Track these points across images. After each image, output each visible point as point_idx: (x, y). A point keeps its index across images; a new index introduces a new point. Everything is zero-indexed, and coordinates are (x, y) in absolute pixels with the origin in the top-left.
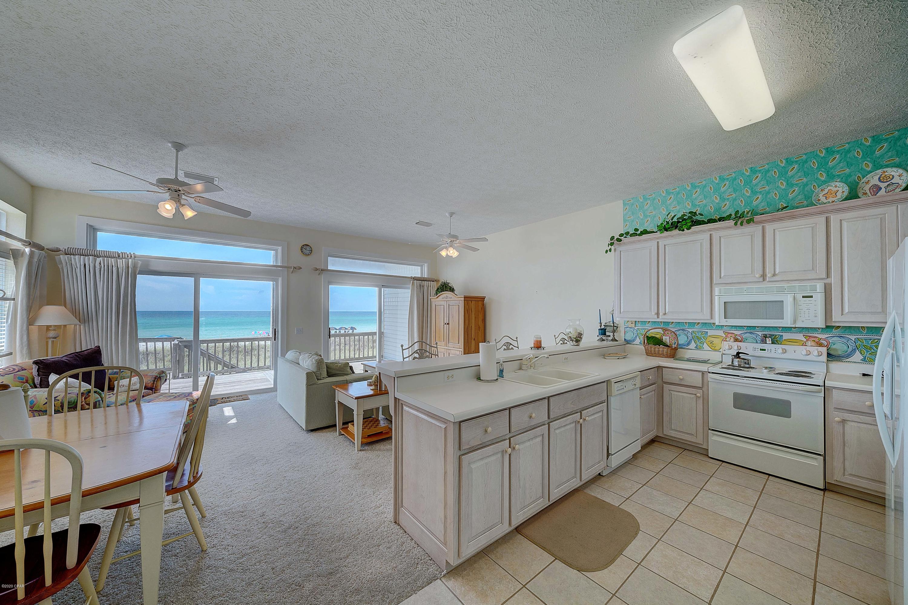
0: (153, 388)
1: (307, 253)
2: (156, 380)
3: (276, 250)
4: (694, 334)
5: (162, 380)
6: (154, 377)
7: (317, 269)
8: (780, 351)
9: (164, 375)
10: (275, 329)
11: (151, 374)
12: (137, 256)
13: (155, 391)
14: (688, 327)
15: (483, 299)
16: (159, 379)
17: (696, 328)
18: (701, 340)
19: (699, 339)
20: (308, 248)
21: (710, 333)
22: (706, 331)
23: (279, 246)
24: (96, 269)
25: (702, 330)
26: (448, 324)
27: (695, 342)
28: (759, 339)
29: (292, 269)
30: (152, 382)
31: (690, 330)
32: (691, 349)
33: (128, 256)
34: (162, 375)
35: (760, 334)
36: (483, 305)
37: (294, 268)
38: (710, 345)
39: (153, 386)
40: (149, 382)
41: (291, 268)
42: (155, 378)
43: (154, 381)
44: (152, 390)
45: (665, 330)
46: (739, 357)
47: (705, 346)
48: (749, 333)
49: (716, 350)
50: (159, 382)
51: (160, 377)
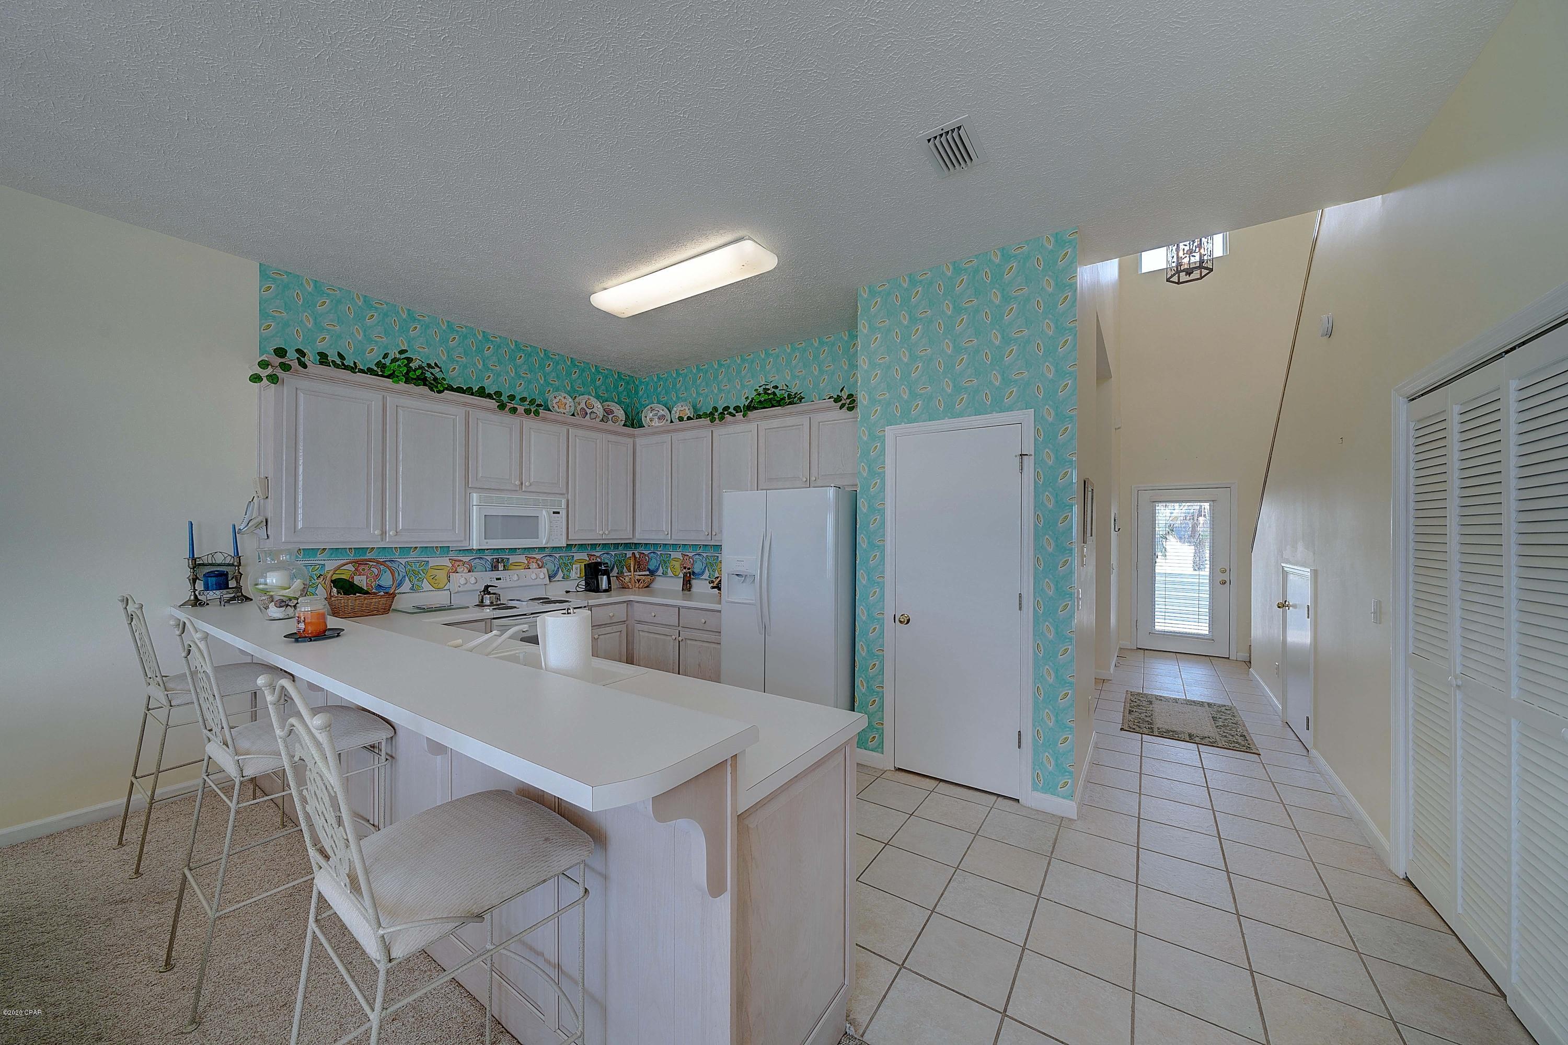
4: (409, 567)
8: (515, 578)
14: (399, 555)
17: (412, 557)
18: (420, 576)
19: (416, 574)
21: (433, 562)
22: (427, 559)
25: (420, 559)
27: (410, 581)
28: (489, 566)
31: (403, 561)
32: (404, 593)
35: (489, 558)
38: (432, 582)
45: (358, 563)
46: (489, 593)
47: (426, 585)
48: (478, 558)
49: (439, 589)
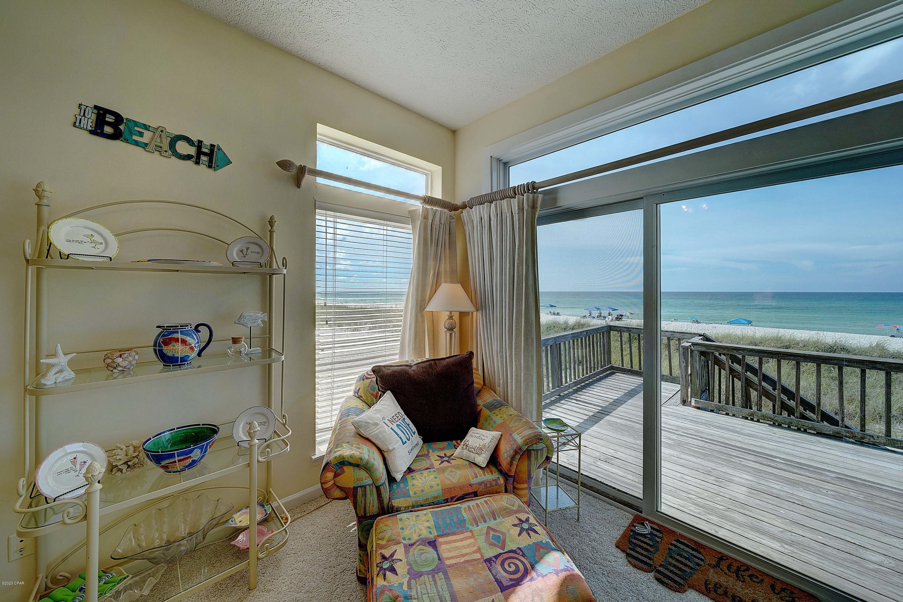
0: (509, 476)
2: (518, 457)
5: (533, 459)
6: (515, 447)
9: (541, 446)
12: (537, 186)
13: (516, 486)
16: (525, 456)
30: (509, 459)
39: (511, 470)
40: (506, 456)
42: (516, 453)
43: (513, 458)
44: (506, 480)
50: (526, 464)
51: (528, 452)
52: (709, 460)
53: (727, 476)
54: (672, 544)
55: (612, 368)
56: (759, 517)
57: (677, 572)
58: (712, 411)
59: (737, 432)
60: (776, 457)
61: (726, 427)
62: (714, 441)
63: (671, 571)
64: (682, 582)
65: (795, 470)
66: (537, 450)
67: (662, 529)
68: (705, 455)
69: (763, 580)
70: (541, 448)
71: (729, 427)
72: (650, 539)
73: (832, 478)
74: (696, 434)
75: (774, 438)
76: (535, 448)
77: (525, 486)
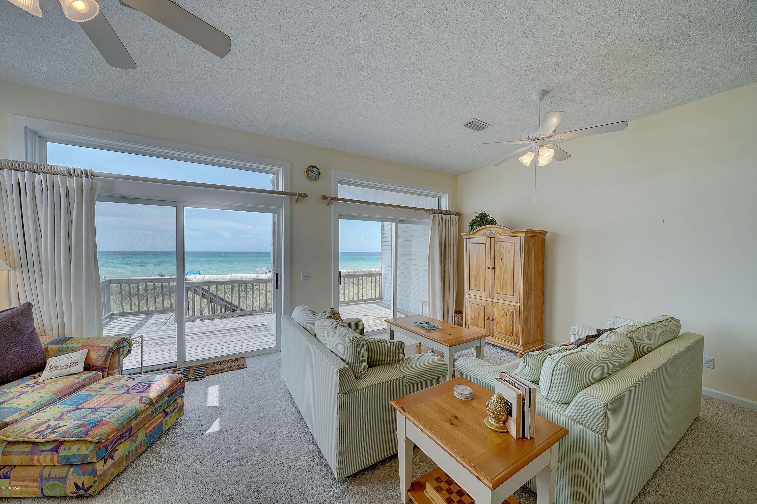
0: (105, 368)
1: (314, 177)
2: (111, 354)
3: (277, 173)
5: (121, 353)
6: (108, 350)
7: (325, 198)
9: (125, 344)
10: (277, 274)
11: (105, 345)
12: (95, 174)
13: (110, 372)
15: (543, 234)
16: (116, 352)
20: (315, 171)
23: (281, 166)
24: (36, 190)
26: (493, 268)
29: (297, 197)
30: (104, 358)
33: (82, 174)
34: (122, 345)
36: (544, 242)
37: (300, 195)
39: (106, 364)
40: (100, 358)
41: (296, 195)
42: (109, 352)
43: (107, 356)
44: (103, 371)
50: (117, 357)
51: (118, 350)
52: (198, 341)
53: (208, 343)
54: (194, 369)
55: (112, 315)
56: (223, 351)
57: (201, 374)
58: (193, 321)
59: (208, 326)
60: (225, 330)
61: (202, 325)
62: (198, 333)
63: (198, 376)
64: (203, 376)
65: (233, 331)
66: (124, 347)
67: (188, 368)
68: (195, 340)
69: (229, 362)
70: (126, 345)
71: (204, 325)
72: (184, 373)
73: (245, 329)
74: (188, 333)
75: (224, 323)
76: (122, 346)
77: (117, 370)
